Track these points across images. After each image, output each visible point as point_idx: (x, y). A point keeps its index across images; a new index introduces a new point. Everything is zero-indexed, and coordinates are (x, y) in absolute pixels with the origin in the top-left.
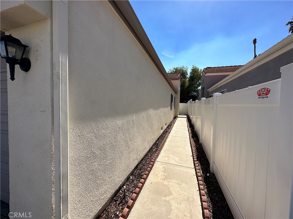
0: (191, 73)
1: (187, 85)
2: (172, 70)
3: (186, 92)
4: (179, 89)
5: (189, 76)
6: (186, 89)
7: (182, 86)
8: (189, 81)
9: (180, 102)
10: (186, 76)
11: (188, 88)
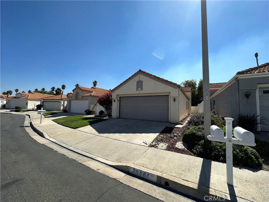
0: (199, 84)
1: (197, 93)
2: (184, 82)
3: (196, 98)
4: (191, 97)
5: (197, 86)
6: (196, 96)
7: (193, 94)
8: (198, 90)
9: (192, 106)
10: (195, 87)
11: (197, 95)
